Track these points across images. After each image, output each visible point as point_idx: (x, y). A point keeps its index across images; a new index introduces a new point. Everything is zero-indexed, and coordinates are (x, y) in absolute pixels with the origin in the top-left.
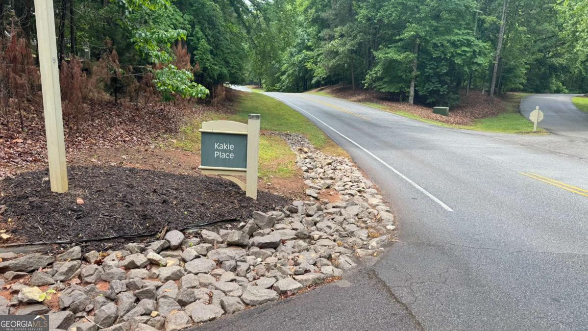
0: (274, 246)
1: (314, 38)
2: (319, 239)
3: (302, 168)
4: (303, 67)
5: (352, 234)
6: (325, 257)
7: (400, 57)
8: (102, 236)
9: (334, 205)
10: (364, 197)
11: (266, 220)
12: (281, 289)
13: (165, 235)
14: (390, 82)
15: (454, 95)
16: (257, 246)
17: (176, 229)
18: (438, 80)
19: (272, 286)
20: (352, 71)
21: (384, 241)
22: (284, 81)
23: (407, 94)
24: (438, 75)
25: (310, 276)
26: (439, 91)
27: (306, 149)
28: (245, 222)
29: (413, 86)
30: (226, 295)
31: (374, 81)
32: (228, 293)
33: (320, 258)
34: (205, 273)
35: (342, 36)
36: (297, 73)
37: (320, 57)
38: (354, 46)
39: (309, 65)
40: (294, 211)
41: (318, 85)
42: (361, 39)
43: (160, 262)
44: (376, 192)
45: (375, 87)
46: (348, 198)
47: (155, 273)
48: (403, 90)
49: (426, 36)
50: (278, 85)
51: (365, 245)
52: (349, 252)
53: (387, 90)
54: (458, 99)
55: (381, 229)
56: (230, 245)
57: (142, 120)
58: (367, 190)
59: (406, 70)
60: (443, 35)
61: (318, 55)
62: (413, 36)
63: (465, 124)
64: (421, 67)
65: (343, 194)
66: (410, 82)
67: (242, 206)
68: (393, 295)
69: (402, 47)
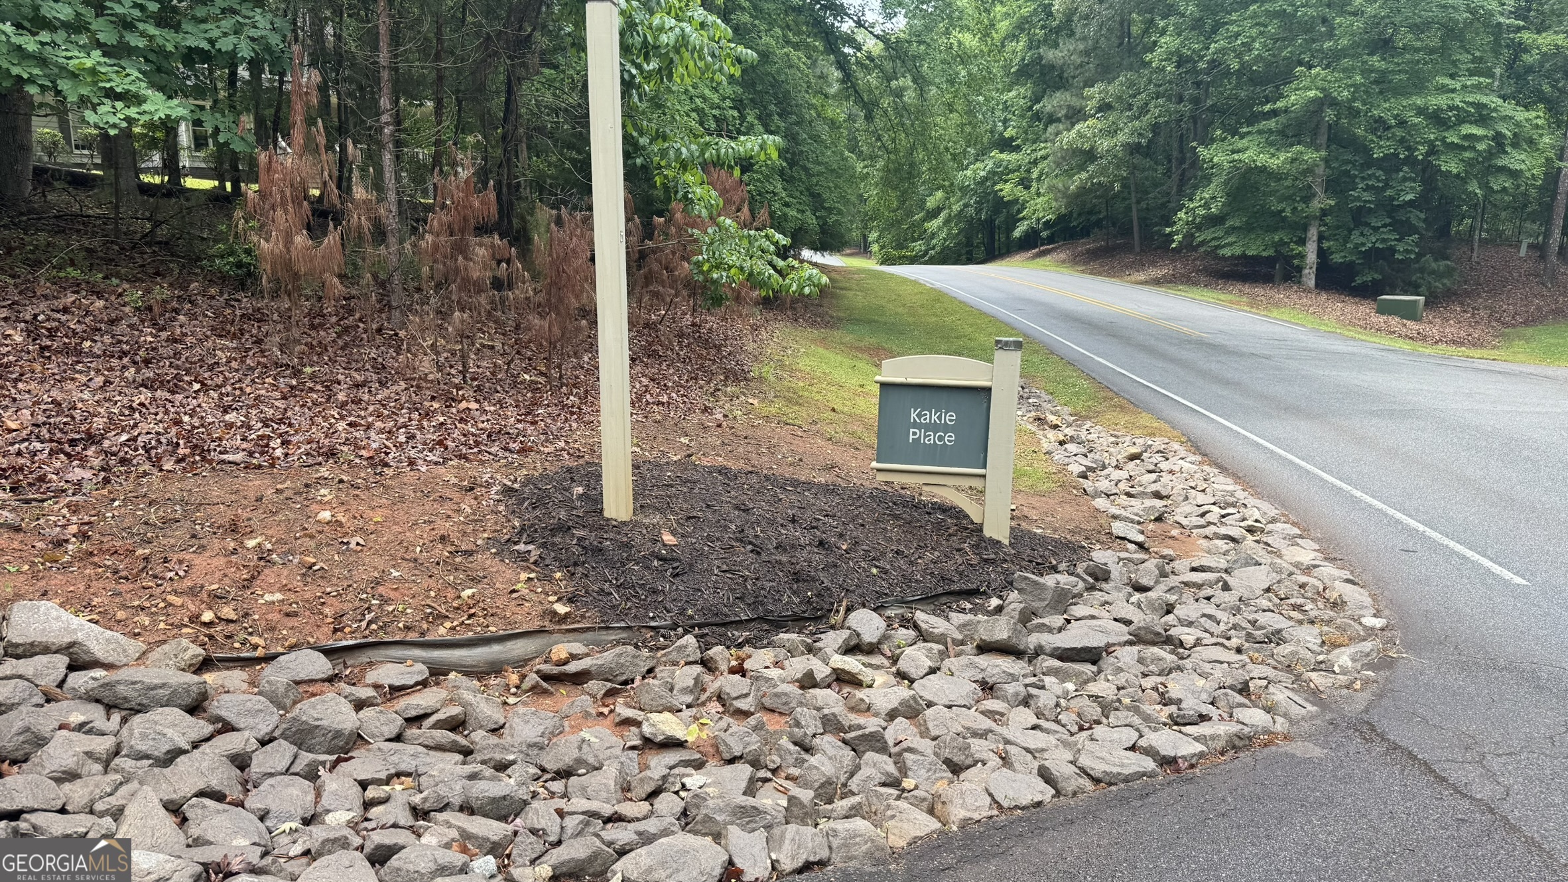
0: (1092, 656)
1: (1022, 116)
2: (1195, 646)
3: (1070, 468)
4: (989, 194)
5: (1276, 637)
6: (1232, 687)
7: (1277, 160)
8: (727, 616)
9: (1194, 565)
10: (1267, 544)
11: (1049, 595)
12: (1163, 753)
13: (845, 618)
14: (1247, 229)
15: (1436, 260)
16: (1052, 655)
17: (864, 606)
18: (1388, 221)
19: (1134, 745)
20: (1134, 200)
21: (1368, 655)
22: (933, 236)
23: (1296, 262)
24: (1391, 208)
25: (1220, 729)
26: (1393, 250)
27: (1052, 418)
28: (1000, 597)
29: (1315, 238)
30: (1035, 757)
31: (1199, 228)
32: (1037, 755)
33: (1222, 691)
34: (964, 706)
35: (1105, 107)
36: (971, 211)
37: (1040, 166)
38: (1140, 134)
39: (1007, 189)
40: (1100, 576)
41: (1031, 243)
42: (1160, 116)
43: (860, 677)
44: (1297, 531)
45: (1202, 243)
46: (1226, 547)
47: (862, 700)
48: (1284, 250)
49: (1354, 99)
50: (918, 246)
51: (1321, 662)
52: (1286, 678)
53: (1238, 251)
54: (1449, 272)
55: (1350, 626)
56: (985, 648)
57: (669, 353)
58: (1270, 526)
59: (1294, 194)
60: (1407, 95)
61: (1035, 163)
62: (1314, 100)
63: (1477, 344)
64: (1337, 185)
65: (1206, 537)
66: (1305, 229)
67: (986, 560)
68: (1444, 779)
69: (1282, 133)
